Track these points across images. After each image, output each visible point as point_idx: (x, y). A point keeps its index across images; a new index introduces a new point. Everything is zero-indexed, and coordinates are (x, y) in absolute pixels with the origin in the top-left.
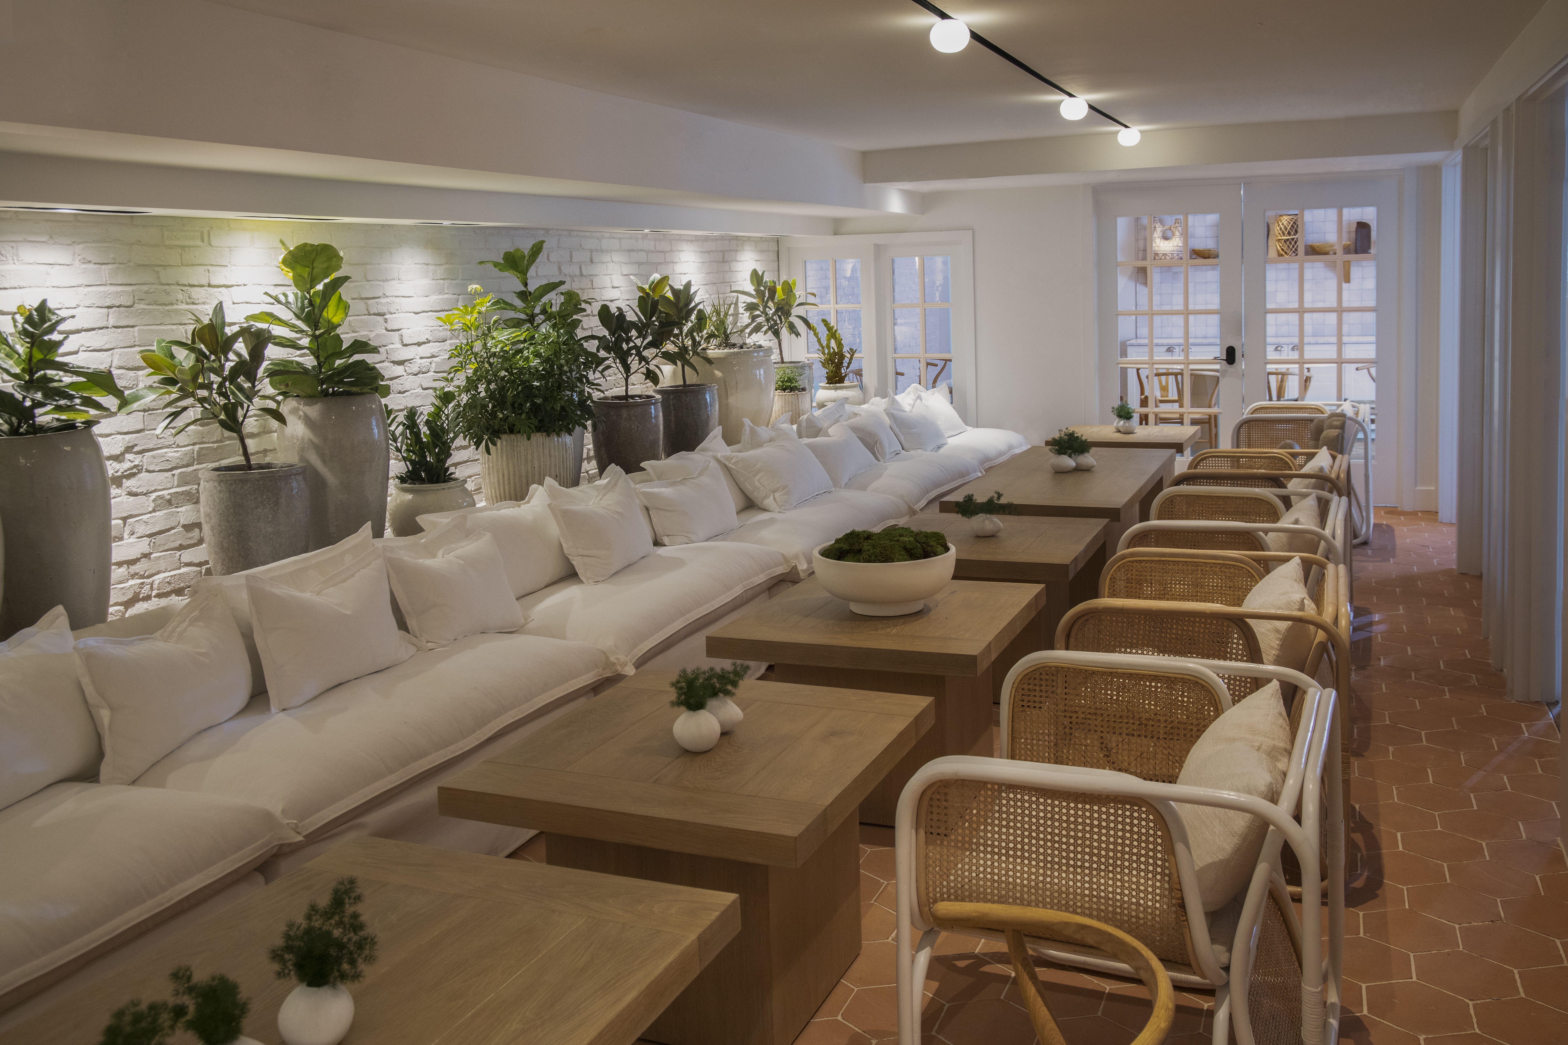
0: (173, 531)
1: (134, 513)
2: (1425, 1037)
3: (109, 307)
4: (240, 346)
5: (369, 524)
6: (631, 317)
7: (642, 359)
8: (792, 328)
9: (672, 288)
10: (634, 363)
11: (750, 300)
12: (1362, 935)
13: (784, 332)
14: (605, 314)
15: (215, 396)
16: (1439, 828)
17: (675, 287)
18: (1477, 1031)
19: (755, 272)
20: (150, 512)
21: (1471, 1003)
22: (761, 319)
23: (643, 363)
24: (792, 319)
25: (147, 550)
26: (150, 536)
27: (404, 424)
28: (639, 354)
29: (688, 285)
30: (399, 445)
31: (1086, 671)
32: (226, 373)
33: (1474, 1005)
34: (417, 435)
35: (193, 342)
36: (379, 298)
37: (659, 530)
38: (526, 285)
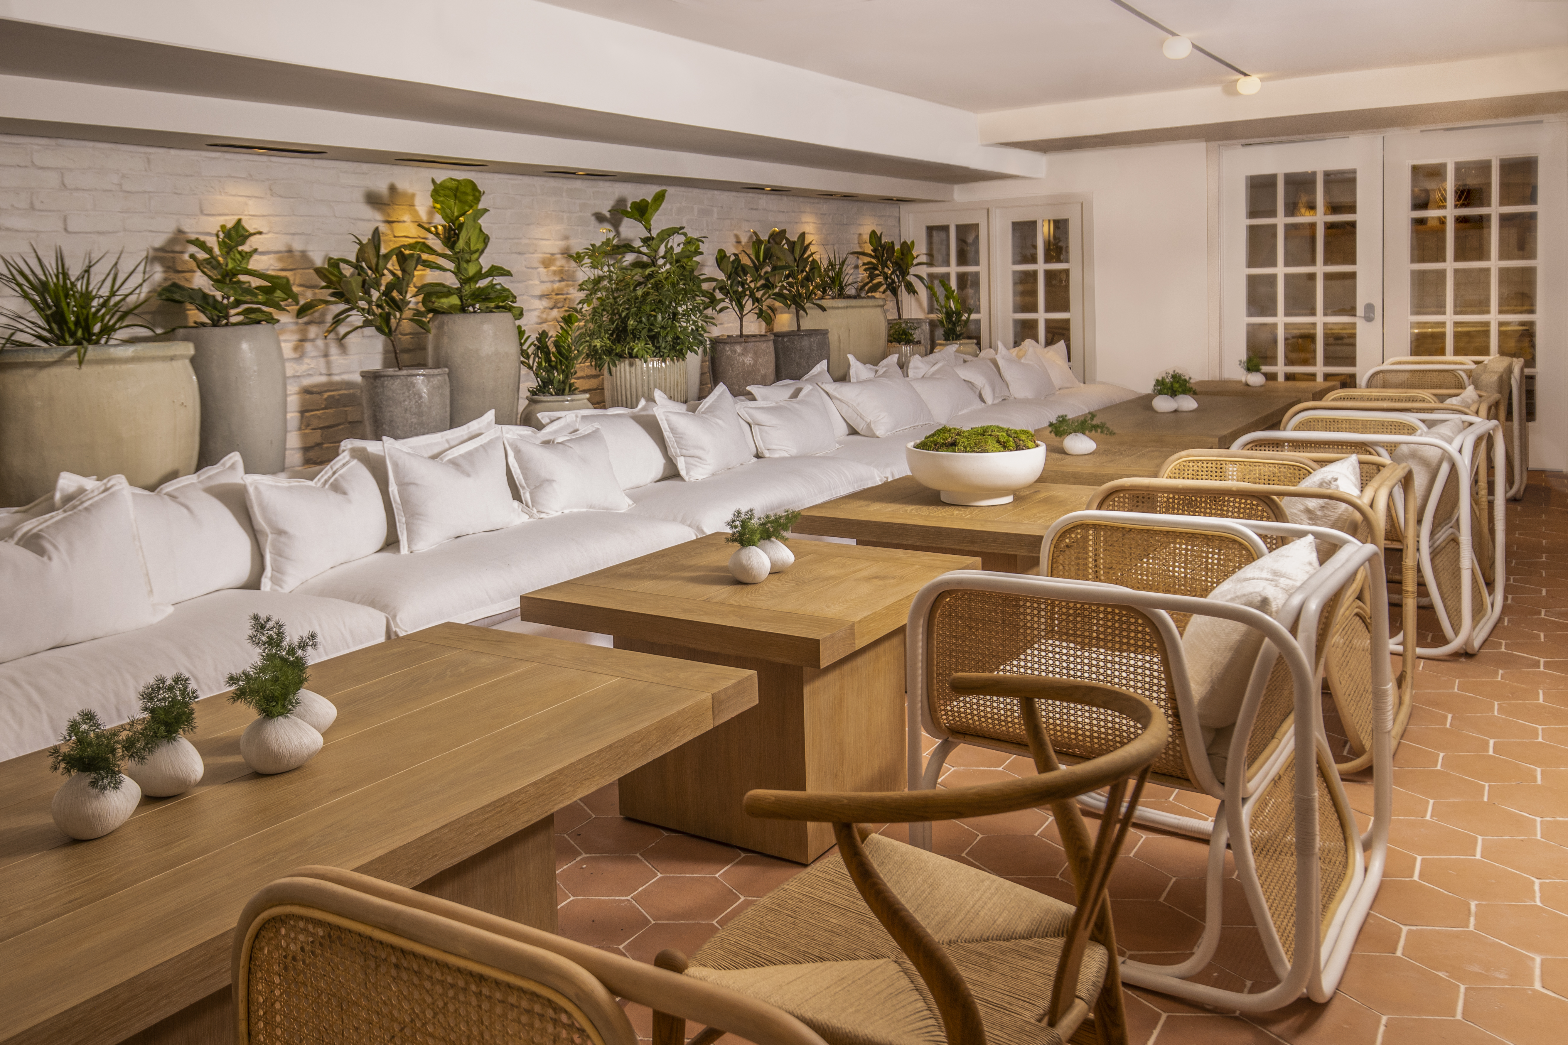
0: (341, 427)
1: (310, 408)
2: (1477, 902)
3: (294, 234)
4: (393, 264)
5: (493, 412)
6: (745, 260)
7: (756, 300)
8: (911, 289)
9: (787, 240)
10: (749, 305)
11: (867, 259)
12: (1428, 817)
13: (903, 291)
14: (721, 258)
15: (374, 308)
16: (1540, 739)
17: (791, 240)
18: (1539, 903)
19: (873, 233)
20: (323, 409)
21: (1537, 882)
22: (880, 279)
23: (756, 304)
24: (910, 278)
25: (319, 440)
26: (321, 428)
27: (535, 345)
28: (752, 295)
29: (803, 235)
30: (531, 362)
31: (1123, 528)
32: (383, 288)
33: (1541, 885)
34: (547, 353)
35: (358, 260)
36: (520, 239)
37: (761, 445)
38: (650, 231)
